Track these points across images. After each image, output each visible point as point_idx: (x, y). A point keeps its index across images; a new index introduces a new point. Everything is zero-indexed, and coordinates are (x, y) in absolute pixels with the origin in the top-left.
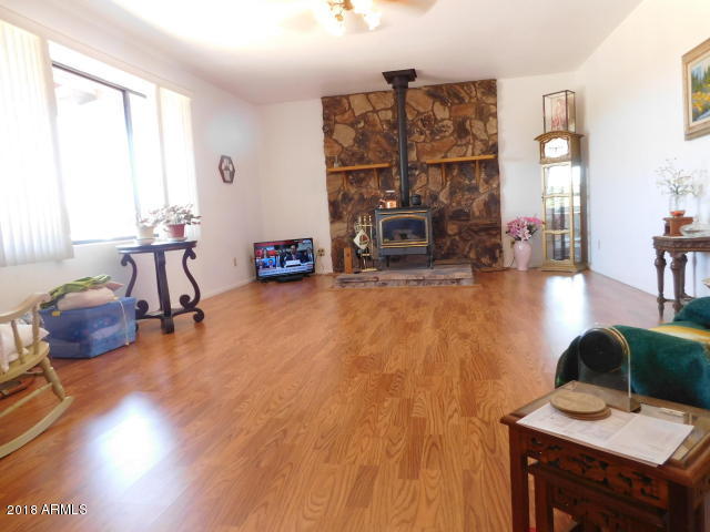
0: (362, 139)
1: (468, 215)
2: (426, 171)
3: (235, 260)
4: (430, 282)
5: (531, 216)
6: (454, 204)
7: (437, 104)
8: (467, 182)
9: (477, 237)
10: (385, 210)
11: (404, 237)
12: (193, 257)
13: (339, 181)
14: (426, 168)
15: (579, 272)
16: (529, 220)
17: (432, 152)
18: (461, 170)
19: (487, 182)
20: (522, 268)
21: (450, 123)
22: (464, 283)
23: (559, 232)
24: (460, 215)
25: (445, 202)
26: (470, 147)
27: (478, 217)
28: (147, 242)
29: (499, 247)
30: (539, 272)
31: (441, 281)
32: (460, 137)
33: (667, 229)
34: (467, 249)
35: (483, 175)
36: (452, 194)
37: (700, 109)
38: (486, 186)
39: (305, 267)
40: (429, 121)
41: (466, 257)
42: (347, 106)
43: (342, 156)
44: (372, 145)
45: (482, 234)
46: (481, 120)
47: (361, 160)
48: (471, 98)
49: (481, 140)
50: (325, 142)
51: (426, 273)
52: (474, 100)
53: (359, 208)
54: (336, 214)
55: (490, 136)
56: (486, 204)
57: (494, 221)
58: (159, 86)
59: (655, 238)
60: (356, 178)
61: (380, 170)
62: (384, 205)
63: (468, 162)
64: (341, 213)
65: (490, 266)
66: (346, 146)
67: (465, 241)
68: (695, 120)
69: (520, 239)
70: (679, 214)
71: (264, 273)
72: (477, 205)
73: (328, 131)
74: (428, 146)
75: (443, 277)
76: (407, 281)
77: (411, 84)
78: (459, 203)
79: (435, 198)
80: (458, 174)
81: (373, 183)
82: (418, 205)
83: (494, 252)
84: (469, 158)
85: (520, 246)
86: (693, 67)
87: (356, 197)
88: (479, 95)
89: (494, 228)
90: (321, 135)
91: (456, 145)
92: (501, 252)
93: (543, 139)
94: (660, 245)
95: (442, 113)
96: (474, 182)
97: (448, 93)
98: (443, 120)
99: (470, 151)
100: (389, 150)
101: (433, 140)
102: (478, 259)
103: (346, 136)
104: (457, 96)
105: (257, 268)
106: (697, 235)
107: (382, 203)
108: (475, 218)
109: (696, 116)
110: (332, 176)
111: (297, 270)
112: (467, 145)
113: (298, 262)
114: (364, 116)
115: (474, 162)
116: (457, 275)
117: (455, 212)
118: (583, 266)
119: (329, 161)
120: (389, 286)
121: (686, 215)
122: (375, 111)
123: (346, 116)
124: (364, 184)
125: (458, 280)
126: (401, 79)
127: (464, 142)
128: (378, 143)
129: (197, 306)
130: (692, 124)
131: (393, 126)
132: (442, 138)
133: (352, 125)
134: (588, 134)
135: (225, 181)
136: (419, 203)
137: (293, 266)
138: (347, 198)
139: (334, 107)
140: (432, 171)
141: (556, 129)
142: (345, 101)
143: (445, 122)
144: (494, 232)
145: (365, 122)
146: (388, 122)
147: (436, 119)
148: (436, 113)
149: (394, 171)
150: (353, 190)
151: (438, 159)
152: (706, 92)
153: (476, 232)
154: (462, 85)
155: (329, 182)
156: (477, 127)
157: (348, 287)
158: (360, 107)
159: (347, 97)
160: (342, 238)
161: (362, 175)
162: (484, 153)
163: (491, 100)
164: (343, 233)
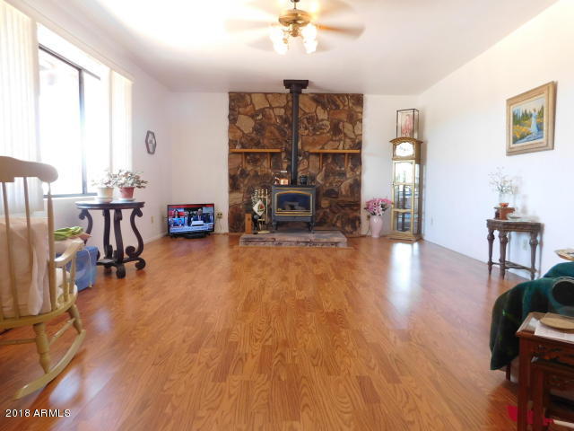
0: (259, 129)
1: (337, 194)
2: (307, 158)
3: (152, 218)
4: (315, 244)
5: (383, 198)
6: (327, 185)
7: (319, 108)
8: (338, 169)
9: (343, 211)
10: (279, 186)
11: (292, 208)
12: (140, 214)
13: (239, 160)
14: (308, 155)
15: (417, 241)
16: (383, 201)
17: (314, 144)
18: (334, 160)
19: (352, 170)
20: (375, 236)
21: (328, 123)
22: (341, 246)
23: (402, 211)
24: (331, 193)
25: (321, 182)
26: (342, 142)
27: (344, 196)
28: (106, 201)
29: (359, 219)
30: (388, 240)
31: (323, 244)
32: (335, 134)
33: (497, 215)
34: (335, 219)
35: (350, 165)
36: (326, 176)
37: (518, 136)
38: (351, 173)
39: (207, 226)
40: (312, 120)
41: (334, 225)
42: (249, 101)
43: (243, 140)
44: (267, 134)
45: (347, 209)
46: (351, 123)
47: (258, 144)
48: (344, 106)
49: (351, 139)
50: (230, 128)
51: (311, 236)
52: (346, 108)
53: (254, 182)
54: (234, 185)
55: (356, 136)
56: (351, 186)
57: (356, 200)
58: (112, 69)
59: (489, 221)
60: (254, 159)
61: (272, 154)
62: (278, 182)
63: (340, 154)
64: (239, 185)
65: (351, 233)
66: (246, 132)
67: (334, 213)
68: (514, 143)
69: (374, 214)
70: (505, 205)
71: (174, 230)
72: (344, 187)
73: (233, 119)
74: (311, 139)
75: (325, 240)
76: (298, 242)
77: (304, 91)
78: (331, 184)
79: (313, 179)
80: (332, 162)
81: (266, 164)
82: (304, 184)
83: (355, 223)
84: (340, 151)
85: (375, 220)
86: (514, 108)
87: (252, 174)
88: (351, 105)
89: (356, 205)
90: (226, 123)
91: (332, 140)
92: (360, 223)
93: (395, 142)
94: (491, 226)
95: (322, 114)
96: (343, 169)
97: (329, 100)
98: (322, 120)
99: (341, 146)
100: (280, 138)
101: (314, 134)
102: (343, 227)
103: (247, 125)
104: (334, 103)
105: (169, 226)
106: (518, 221)
107: (277, 180)
108: (342, 196)
109: (515, 140)
110: (233, 155)
111: (200, 228)
112: (340, 140)
113: (201, 222)
114: (262, 111)
115: (344, 154)
116: (336, 239)
117: (328, 191)
118: (419, 237)
119: (232, 143)
120: (283, 245)
121: (509, 206)
122: (271, 108)
123: (248, 109)
124: (259, 163)
125: (336, 243)
126: (296, 86)
127: (337, 138)
128: (271, 132)
129: (140, 256)
130: (512, 146)
131: (285, 121)
132: (321, 133)
133: (253, 117)
134: (427, 142)
135: (149, 152)
136: (305, 183)
137: (198, 225)
138: (244, 174)
139: (238, 101)
140: (312, 158)
141: (404, 136)
142: (248, 97)
143: (325, 122)
144: (355, 208)
145: (263, 116)
146: (281, 117)
147: (317, 119)
148: (319, 115)
149: (283, 155)
150: (250, 168)
151: (317, 149)
152: (523, 126)
153: (342, 207)
154: (339, 95)
155: (230, 160)
156: (348, 128)
157: (251, 245)
158: (259, 103)
159: (250, 94)
160: (239, 205)
161: (258, 157)
162: (352, 148)
163: (358, 110)
164: (239, 201)
